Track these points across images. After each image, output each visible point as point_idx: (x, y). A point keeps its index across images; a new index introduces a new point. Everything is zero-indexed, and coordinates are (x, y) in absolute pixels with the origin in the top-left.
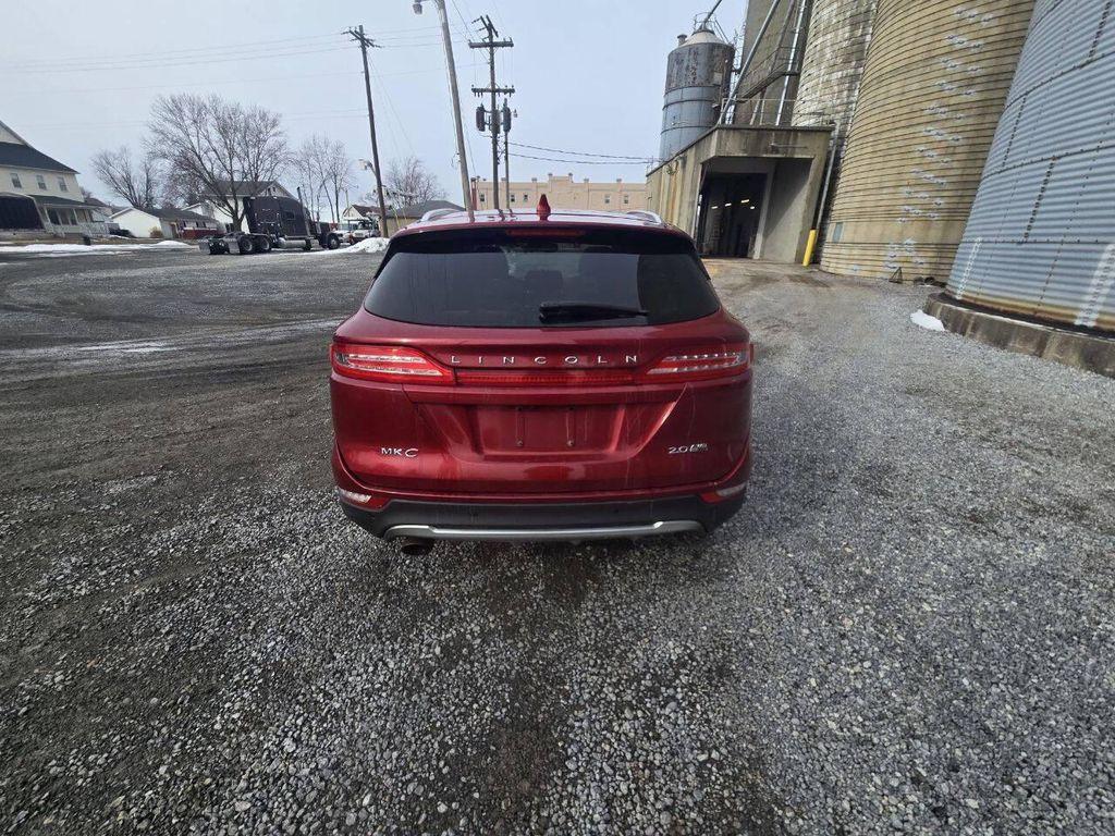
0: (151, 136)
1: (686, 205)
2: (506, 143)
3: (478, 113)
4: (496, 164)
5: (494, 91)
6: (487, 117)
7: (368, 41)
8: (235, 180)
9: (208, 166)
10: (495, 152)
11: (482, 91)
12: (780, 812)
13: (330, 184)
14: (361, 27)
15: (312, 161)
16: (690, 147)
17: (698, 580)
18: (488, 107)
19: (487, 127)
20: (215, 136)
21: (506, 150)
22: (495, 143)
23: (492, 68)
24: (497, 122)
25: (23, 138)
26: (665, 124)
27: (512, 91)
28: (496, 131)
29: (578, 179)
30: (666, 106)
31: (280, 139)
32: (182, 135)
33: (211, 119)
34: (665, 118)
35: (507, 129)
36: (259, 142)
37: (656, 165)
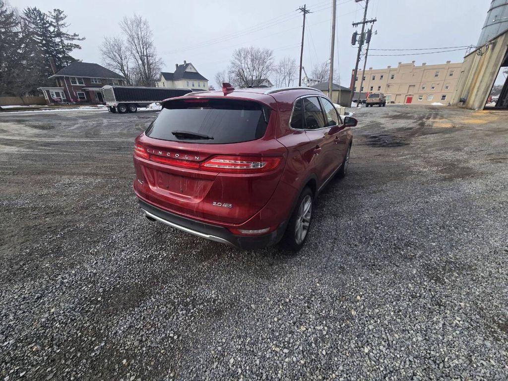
0: (230, 65)
1: (488, 75)
2: (367, 50)
3: (353, 36)
4: (358, 61)
5: (365, 22)
6: (358, 37)
7: (307, 11)
8: (253, 79)
9: (246, 75)
10: (359, 55)
11: (357, 24)
12: (170, 372)
13: (287, 78)
14: (305, 5)
15: (282, 68)
16: (501, 35)
17: (257, 274)
18: (360, 32)
19: (357, 42)
20: (250, 62)
21: (367, 53)
22: (360, 50)
23: (366, 11)
24: (362, 39)
25: (197, 69)
26: (487, 21)
27: (375, 20)
28: (361, 43)
29: (418, 64)
30: (491, 10)
31: (271, 61)
32: (240, 63)
33: (249, 56)
34: (488, 18)
35: (368, 42)
36: (264, 62)
37: (473, 50)
